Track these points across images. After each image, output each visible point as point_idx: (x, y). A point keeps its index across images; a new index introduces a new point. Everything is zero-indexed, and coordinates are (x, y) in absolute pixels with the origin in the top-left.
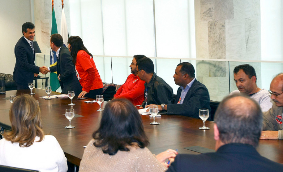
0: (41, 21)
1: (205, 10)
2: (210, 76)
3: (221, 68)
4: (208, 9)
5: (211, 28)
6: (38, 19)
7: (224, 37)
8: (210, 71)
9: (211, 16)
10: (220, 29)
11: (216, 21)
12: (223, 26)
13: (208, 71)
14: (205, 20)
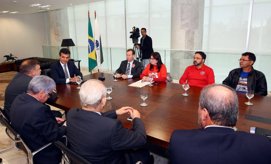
0: (54, 28)
1: (184, 24)
2: (185, 59)
3: (191, 55)
4: (186, 23)
5: (187, 33)
6: (52, 27)
7: (194, 38)
8: (185, 56)
9: (187, 27)
10: (192, 34)
11: (190, 30)
12: (194, 33)
13: (184, 56)
14: (184, 29)
